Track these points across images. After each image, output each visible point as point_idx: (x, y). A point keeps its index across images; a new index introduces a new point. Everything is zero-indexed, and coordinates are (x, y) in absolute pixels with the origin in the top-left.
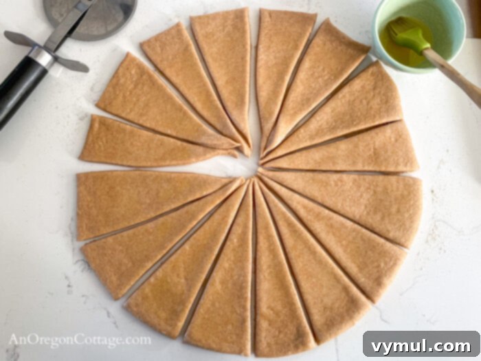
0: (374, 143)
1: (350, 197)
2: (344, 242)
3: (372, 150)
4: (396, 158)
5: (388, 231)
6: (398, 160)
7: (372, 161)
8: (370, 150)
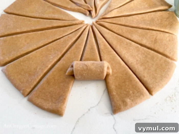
0: (157, 37)
1: (131, 53)
2: (115, 70)
3: (154, 39)
4: (166, 48)
5: (144, 77)
6: (167, 49)
7: (152, 43)
8: (153, 38)
